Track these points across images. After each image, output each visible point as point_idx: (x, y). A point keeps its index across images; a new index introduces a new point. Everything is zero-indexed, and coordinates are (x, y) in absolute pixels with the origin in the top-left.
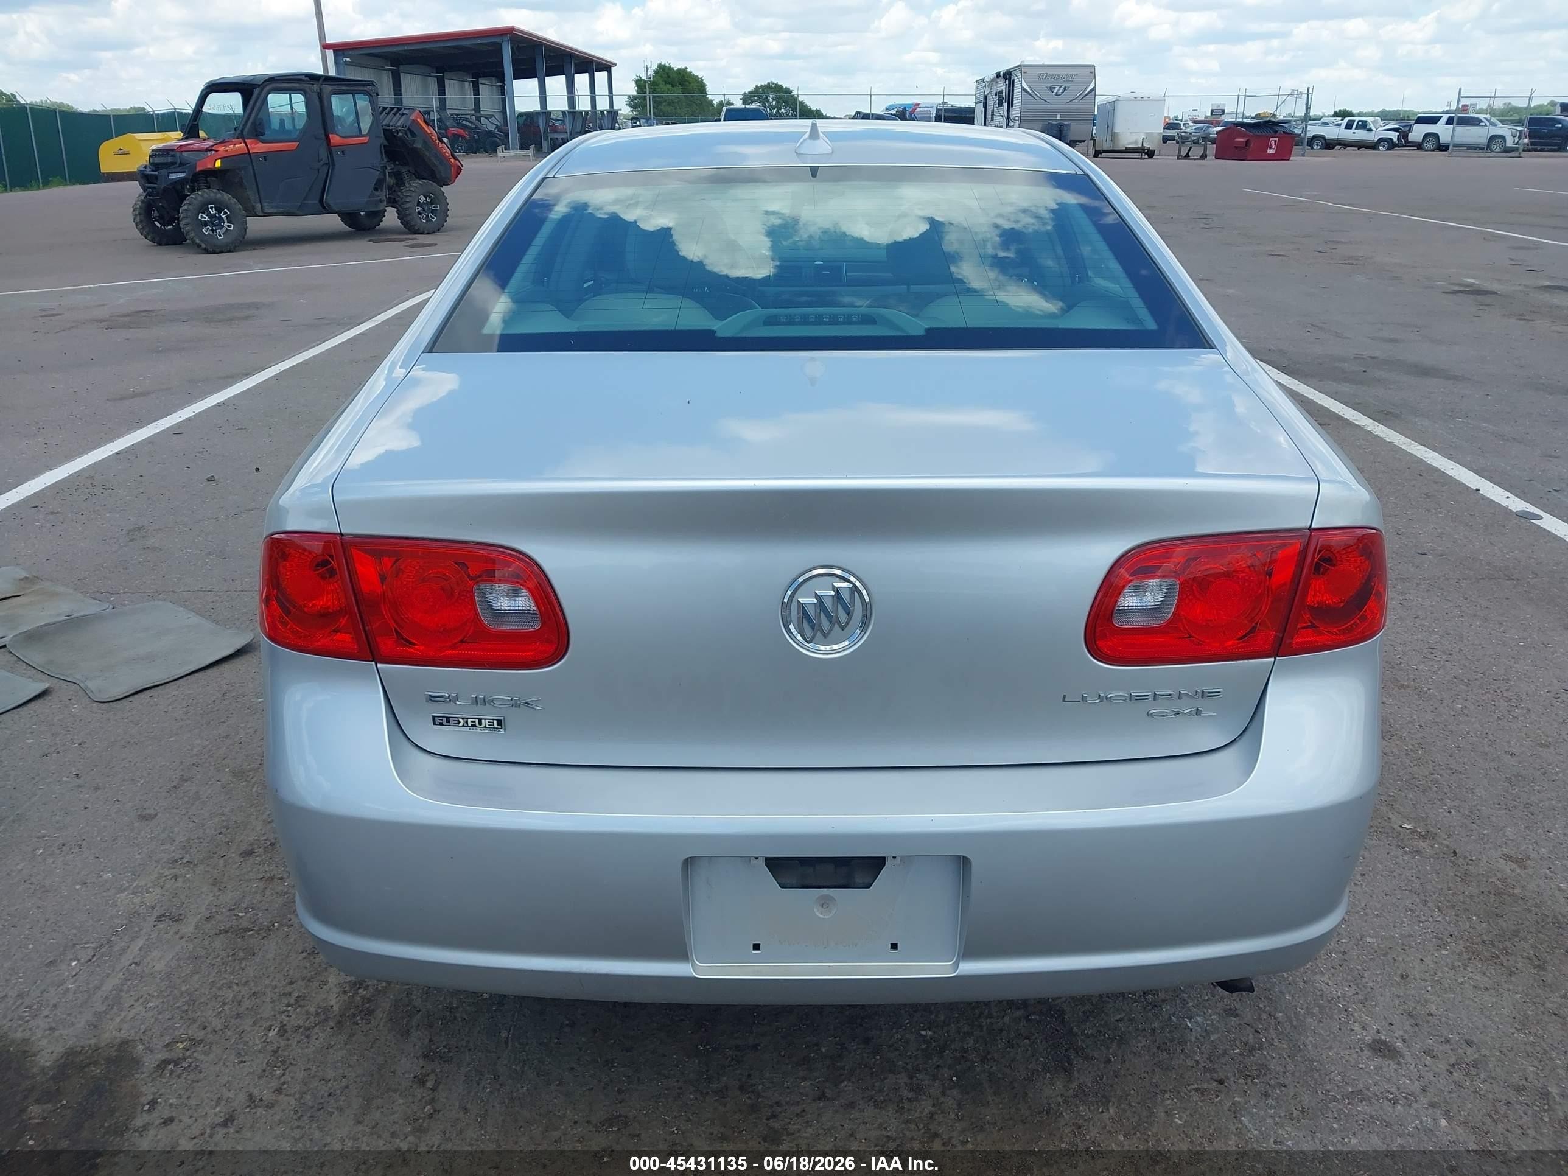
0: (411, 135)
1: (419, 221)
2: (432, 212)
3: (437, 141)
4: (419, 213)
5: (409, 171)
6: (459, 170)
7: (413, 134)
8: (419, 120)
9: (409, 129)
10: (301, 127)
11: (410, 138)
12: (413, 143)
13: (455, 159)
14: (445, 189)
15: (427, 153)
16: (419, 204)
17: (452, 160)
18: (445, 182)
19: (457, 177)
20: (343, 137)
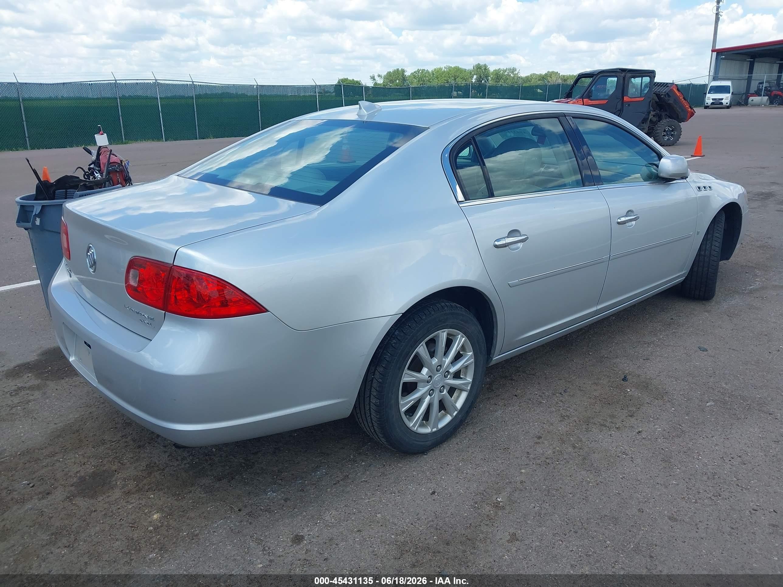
0: (668, 97)
1: (662, 140)
2: (672, 135)
3: (683, 99)
4: (664, 135)
5: (666, 115)
6: (692, 114)
7: (669, 96)
8: (674, 89)
9: (667, 94)
10: (611, 94)
11: (667, 98)
12: (668, 101)
13: (691, 108)
14: (682, 124)
15: (675, 106)
16: (665, 131)
17: (689, 109)
18: (683, 120)
19: (690, 118)
20: (631, 98)
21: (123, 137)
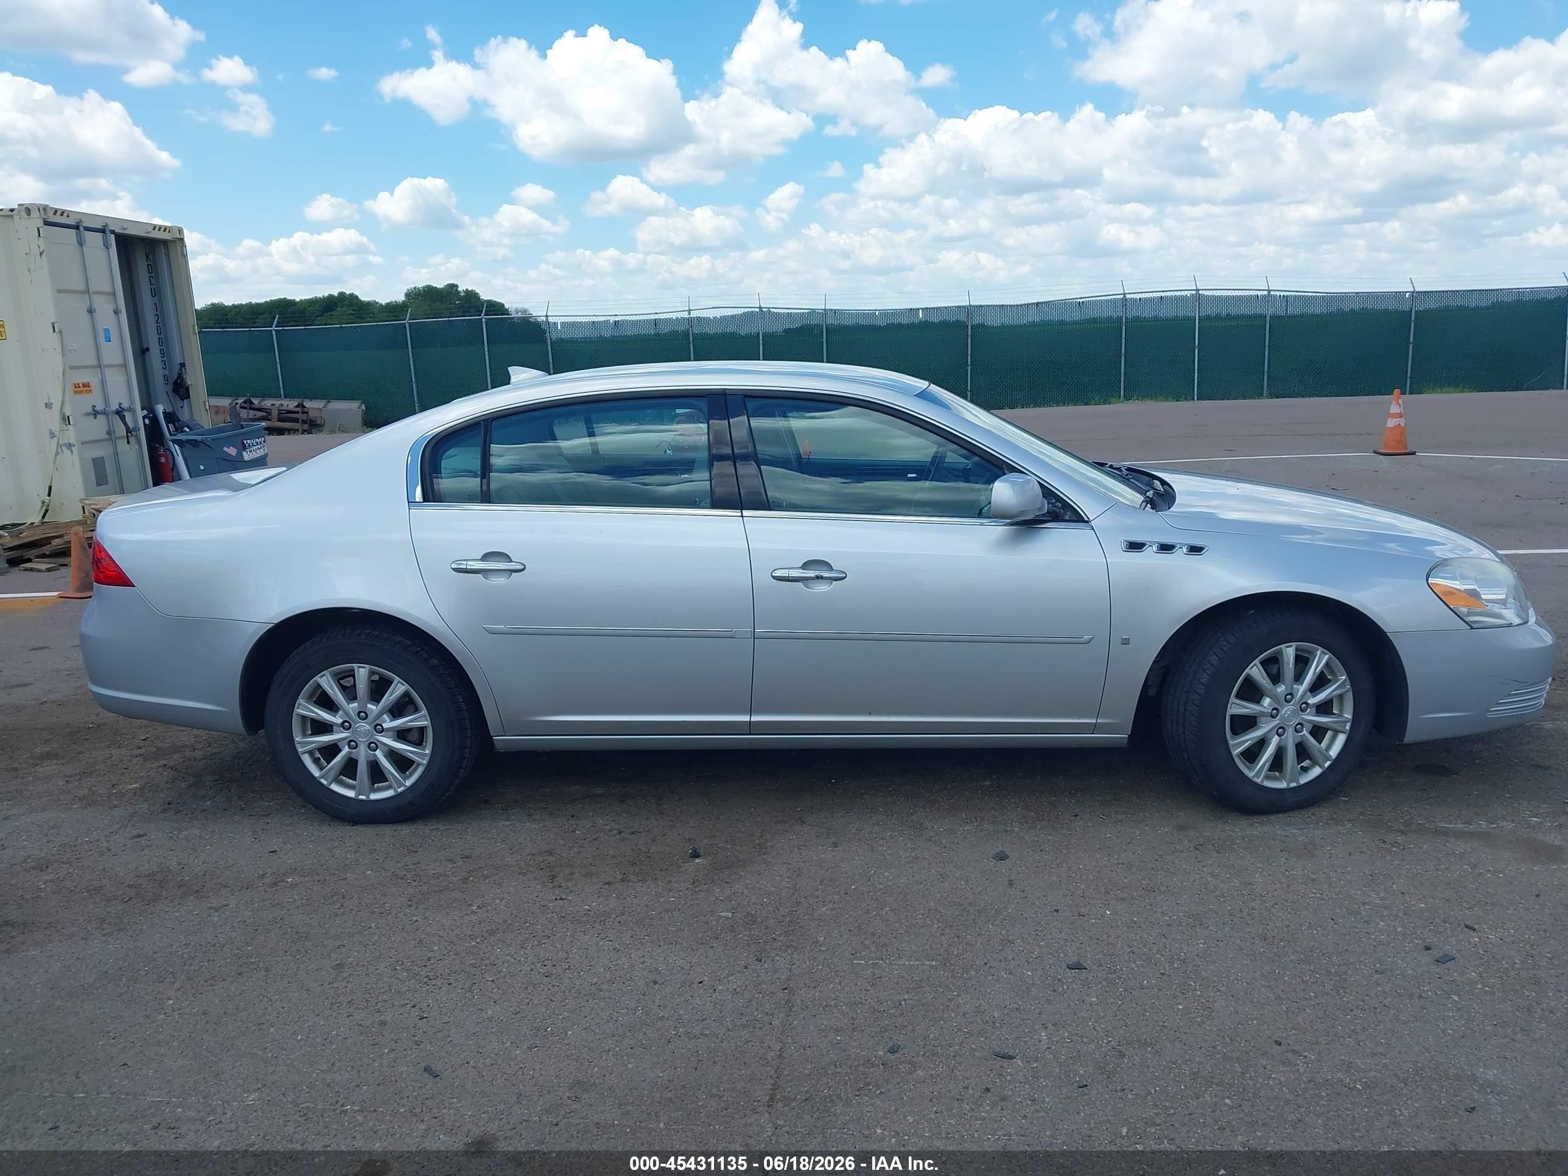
21: (1122, 392)
